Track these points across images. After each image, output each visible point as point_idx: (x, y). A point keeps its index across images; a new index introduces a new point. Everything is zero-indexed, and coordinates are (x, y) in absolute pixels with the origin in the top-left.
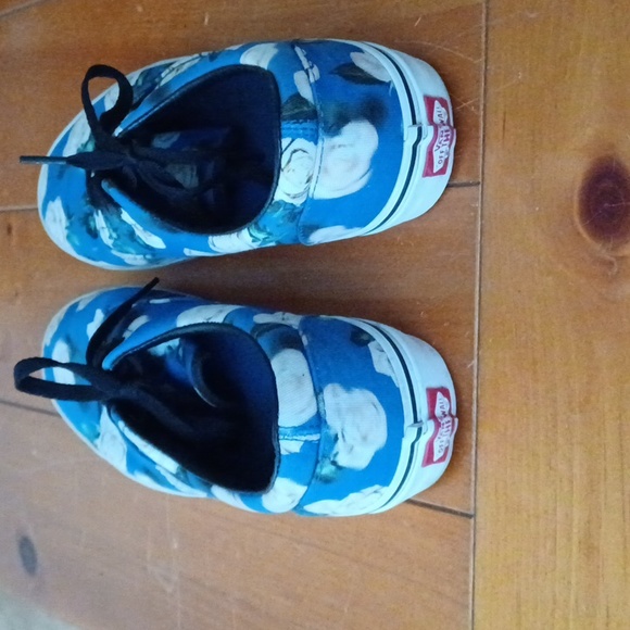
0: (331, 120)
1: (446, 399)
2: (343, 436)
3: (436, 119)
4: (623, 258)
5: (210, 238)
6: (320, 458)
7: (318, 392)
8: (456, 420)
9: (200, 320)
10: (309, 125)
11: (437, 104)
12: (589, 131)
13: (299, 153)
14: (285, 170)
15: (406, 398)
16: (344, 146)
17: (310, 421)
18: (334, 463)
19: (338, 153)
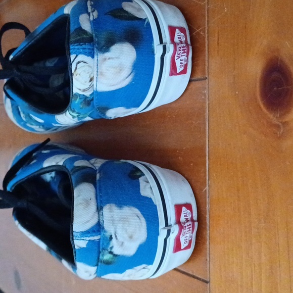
0: (103, 43)
1: (189, 211)
2: (116, 236)
3: (176, 40)
4: (286, 122)
5: (56, 116)
6: (101, 250)
7: (99, 209)
8: (196, 224)
9: (54, 164)
10: (87, 46)
11: (177, 31)
12: (265, 42)
13: (82, 64)
14: (75, 75)
15: (161, 211)
16: (112, 58)
17: (92, 228)
18: (111, 253)
19: (108, 62)
